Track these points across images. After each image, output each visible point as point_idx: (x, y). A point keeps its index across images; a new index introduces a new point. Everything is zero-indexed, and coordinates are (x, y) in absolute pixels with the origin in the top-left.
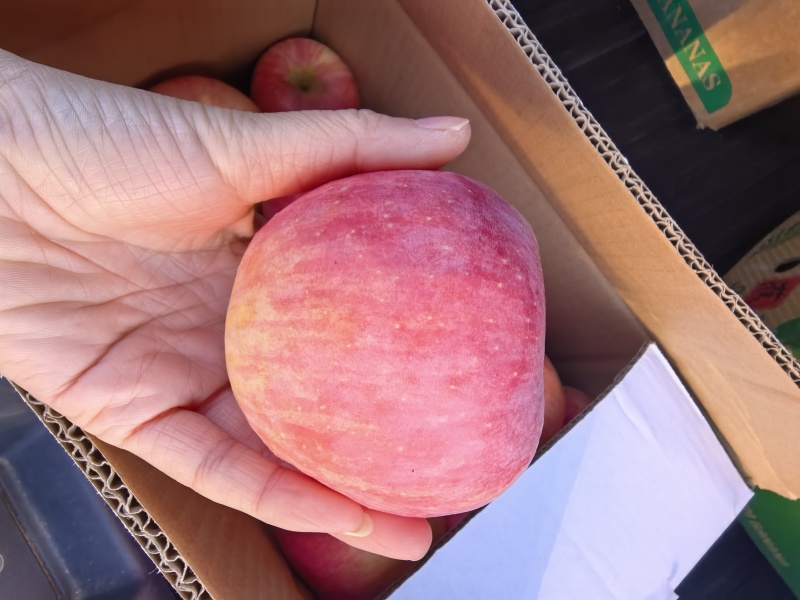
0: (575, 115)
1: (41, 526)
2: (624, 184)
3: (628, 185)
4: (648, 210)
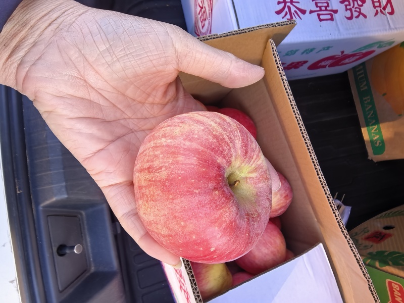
0: (317, 172)
1: (88, 239)
2: (326, 196)
3: (327, 197)
4: (331, 206)
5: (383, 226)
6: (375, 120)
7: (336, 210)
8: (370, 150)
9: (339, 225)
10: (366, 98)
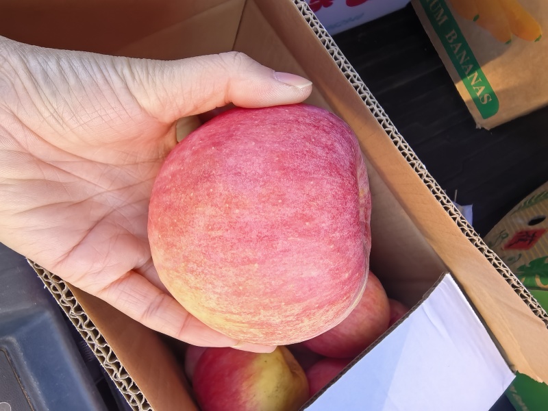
3: (426, 182)
4: (438, 198)
5: (527, 221)
6: (472, 64)
7: (448, 202)
8: (475, 113)
9: (463, 230)
10: (449, 35)
